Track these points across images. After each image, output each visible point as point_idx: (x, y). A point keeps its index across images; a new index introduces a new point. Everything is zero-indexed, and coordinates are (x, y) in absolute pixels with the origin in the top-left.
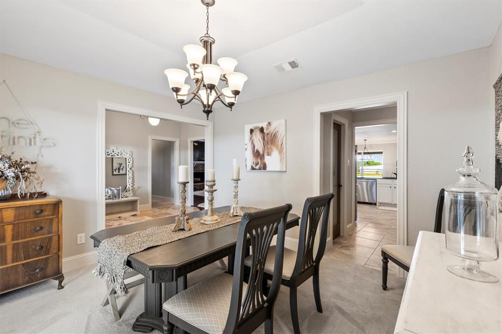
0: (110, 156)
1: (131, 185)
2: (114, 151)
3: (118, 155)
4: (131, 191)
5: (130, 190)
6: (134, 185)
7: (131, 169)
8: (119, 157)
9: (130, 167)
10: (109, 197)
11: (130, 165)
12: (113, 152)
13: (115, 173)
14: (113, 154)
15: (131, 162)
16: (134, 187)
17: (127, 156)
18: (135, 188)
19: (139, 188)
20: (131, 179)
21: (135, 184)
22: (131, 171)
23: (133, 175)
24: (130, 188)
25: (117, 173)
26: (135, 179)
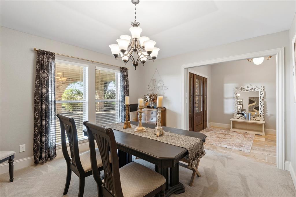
0: (245, 91)
3: (252, 90)
5: (262, 116)
8: (252, 91)
11: (262, 97)
12: (248, 88)
17: (260, 90)
20: (263, 107)
22: (262, 102)
23: (264, 104)
24: (262, 113)
26: (266, 108)
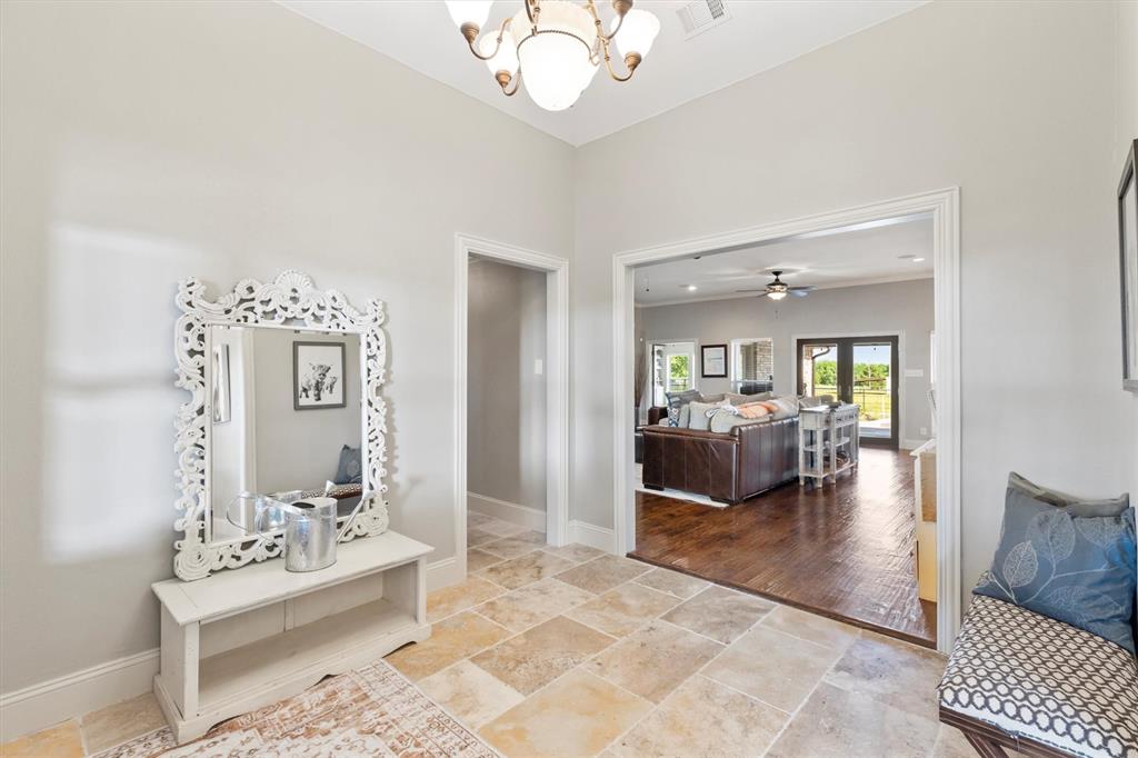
0: (277, 323)
1: (381, 472)
2: (301, 294)
3: (320, 318)
4: (380, 503)
5: (378, 499)
6: (396, 470)
7: (379, 389)
9: (375, 383)
10: (270, 548)
11: (378, 371)
12: (295, 300)
13: (303, 401)
14: (294, 310)
15: (381, 360)
16: (396, 478)
17: (364, 328)
18: (397, 485)
19: (415, 482)
20: (381, 440)
21: (396, 463)
22: (379, 403)
23: (389, 420)
24: (379, 486)
25: (311, 401)
26: (397, 443)
